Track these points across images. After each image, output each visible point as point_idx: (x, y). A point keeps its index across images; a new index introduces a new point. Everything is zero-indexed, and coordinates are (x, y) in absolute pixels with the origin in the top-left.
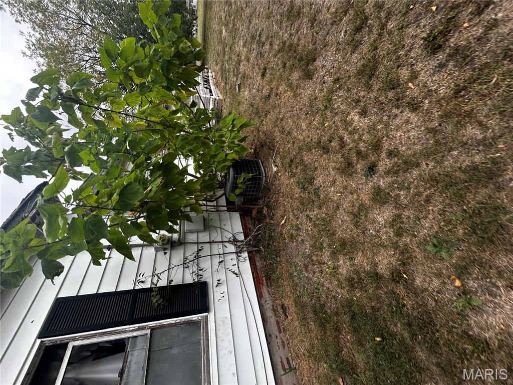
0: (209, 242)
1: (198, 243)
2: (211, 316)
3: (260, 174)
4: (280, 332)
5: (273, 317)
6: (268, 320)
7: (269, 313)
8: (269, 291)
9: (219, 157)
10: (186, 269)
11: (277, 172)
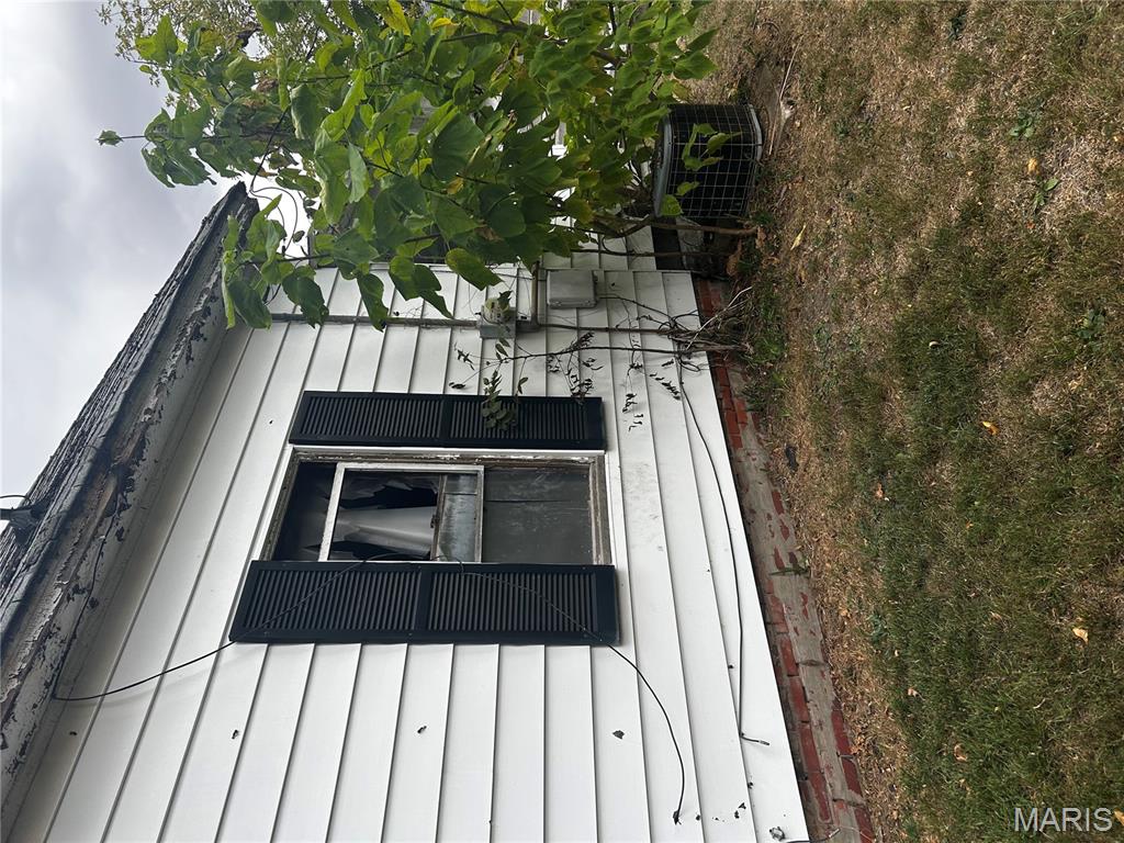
0: (607, 330)
1: (578, 329)
2: (611, 459)
3: (749, 138)
4: (779, 510)
5: (765, 484)
6: (751, 486)
7: (755, 476)
8: (759, 439)
9: (636, 95)
10: (552, 375)
11: (791, 121)
